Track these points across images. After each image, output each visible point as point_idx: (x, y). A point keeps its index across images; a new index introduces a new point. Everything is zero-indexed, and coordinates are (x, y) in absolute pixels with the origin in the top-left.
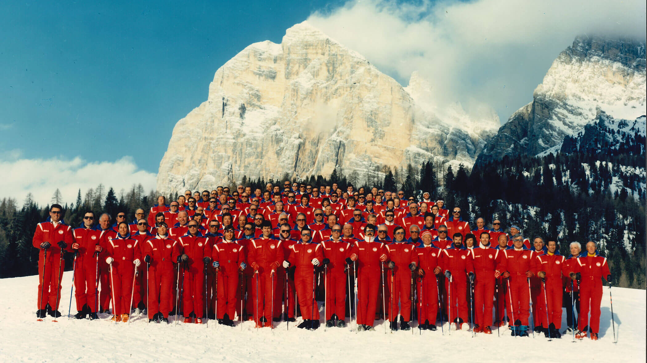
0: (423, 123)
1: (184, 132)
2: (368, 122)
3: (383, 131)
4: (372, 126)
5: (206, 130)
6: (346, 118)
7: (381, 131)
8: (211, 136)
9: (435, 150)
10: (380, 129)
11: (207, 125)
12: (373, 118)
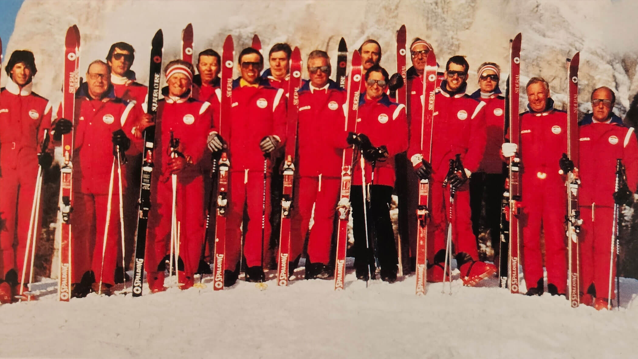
0: (534, 26)
1: (39, 21)
2: (428, 19)
3: (458, 40)
4: (436, 26)
5: (87, 19)
6: (385, 8)
7: (452, 38)
8: (97, 33)
9: (554, 82)
10: (451, 34)
11: (89, 7)
12: (440, 11)
